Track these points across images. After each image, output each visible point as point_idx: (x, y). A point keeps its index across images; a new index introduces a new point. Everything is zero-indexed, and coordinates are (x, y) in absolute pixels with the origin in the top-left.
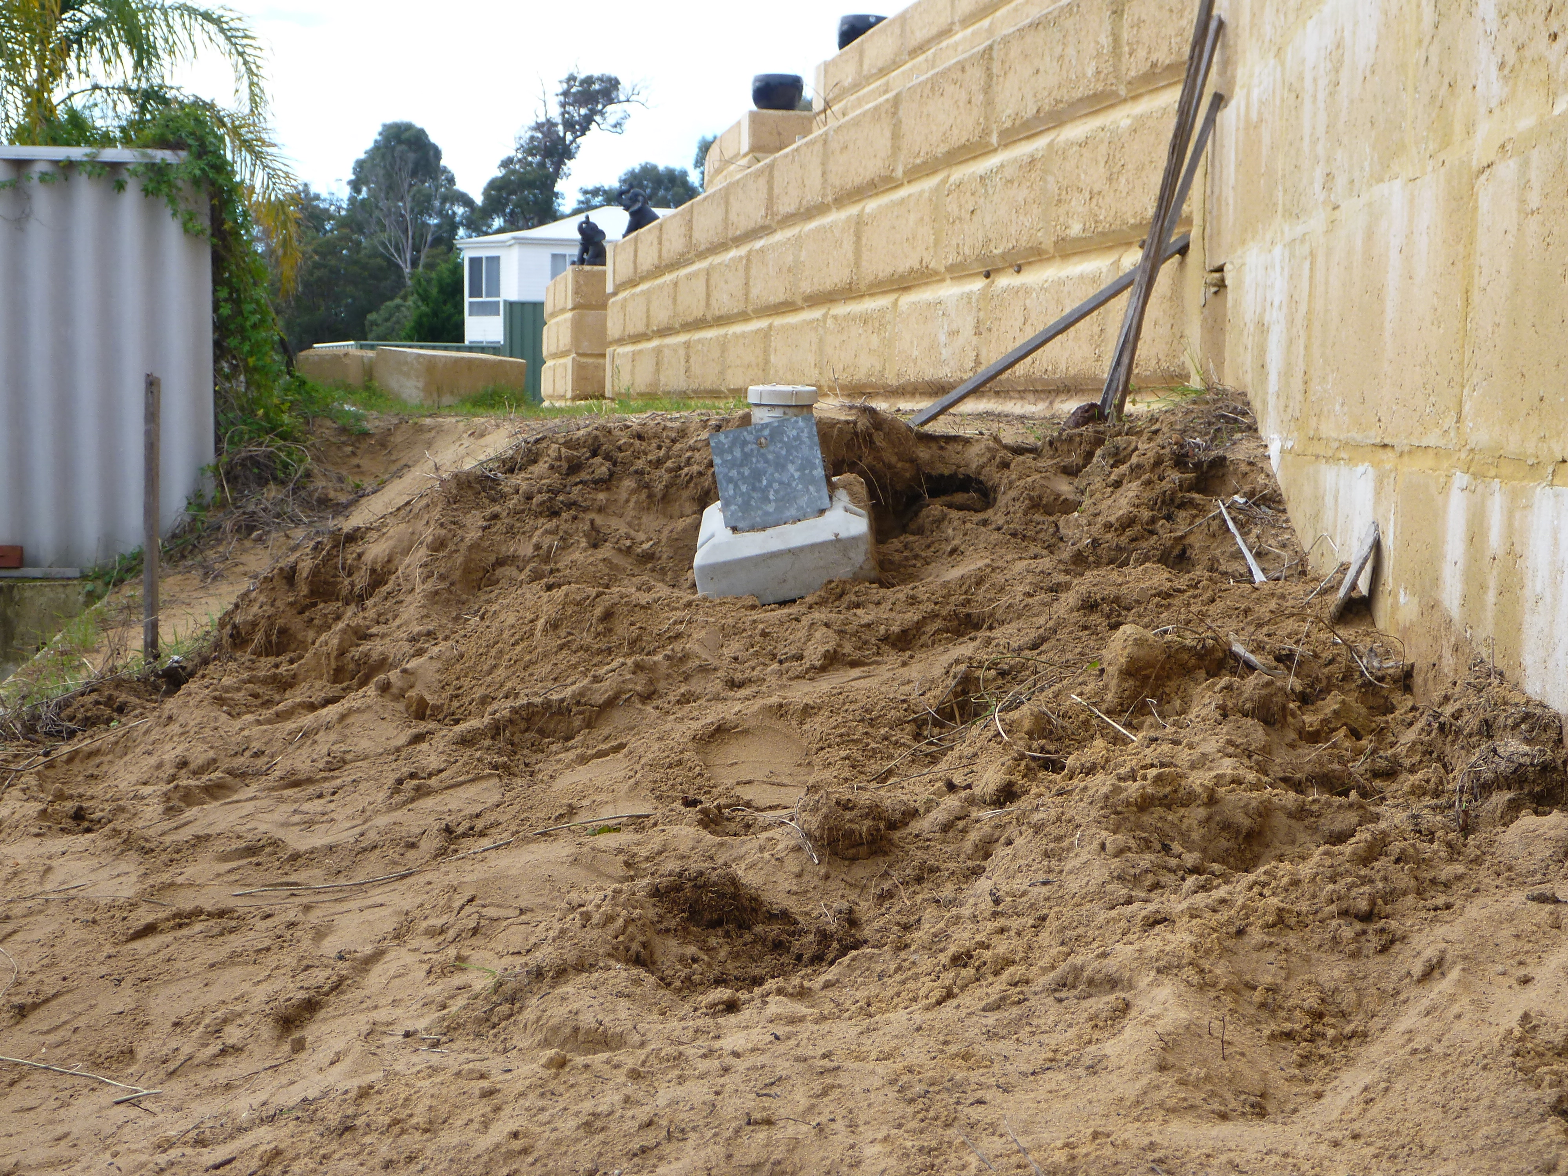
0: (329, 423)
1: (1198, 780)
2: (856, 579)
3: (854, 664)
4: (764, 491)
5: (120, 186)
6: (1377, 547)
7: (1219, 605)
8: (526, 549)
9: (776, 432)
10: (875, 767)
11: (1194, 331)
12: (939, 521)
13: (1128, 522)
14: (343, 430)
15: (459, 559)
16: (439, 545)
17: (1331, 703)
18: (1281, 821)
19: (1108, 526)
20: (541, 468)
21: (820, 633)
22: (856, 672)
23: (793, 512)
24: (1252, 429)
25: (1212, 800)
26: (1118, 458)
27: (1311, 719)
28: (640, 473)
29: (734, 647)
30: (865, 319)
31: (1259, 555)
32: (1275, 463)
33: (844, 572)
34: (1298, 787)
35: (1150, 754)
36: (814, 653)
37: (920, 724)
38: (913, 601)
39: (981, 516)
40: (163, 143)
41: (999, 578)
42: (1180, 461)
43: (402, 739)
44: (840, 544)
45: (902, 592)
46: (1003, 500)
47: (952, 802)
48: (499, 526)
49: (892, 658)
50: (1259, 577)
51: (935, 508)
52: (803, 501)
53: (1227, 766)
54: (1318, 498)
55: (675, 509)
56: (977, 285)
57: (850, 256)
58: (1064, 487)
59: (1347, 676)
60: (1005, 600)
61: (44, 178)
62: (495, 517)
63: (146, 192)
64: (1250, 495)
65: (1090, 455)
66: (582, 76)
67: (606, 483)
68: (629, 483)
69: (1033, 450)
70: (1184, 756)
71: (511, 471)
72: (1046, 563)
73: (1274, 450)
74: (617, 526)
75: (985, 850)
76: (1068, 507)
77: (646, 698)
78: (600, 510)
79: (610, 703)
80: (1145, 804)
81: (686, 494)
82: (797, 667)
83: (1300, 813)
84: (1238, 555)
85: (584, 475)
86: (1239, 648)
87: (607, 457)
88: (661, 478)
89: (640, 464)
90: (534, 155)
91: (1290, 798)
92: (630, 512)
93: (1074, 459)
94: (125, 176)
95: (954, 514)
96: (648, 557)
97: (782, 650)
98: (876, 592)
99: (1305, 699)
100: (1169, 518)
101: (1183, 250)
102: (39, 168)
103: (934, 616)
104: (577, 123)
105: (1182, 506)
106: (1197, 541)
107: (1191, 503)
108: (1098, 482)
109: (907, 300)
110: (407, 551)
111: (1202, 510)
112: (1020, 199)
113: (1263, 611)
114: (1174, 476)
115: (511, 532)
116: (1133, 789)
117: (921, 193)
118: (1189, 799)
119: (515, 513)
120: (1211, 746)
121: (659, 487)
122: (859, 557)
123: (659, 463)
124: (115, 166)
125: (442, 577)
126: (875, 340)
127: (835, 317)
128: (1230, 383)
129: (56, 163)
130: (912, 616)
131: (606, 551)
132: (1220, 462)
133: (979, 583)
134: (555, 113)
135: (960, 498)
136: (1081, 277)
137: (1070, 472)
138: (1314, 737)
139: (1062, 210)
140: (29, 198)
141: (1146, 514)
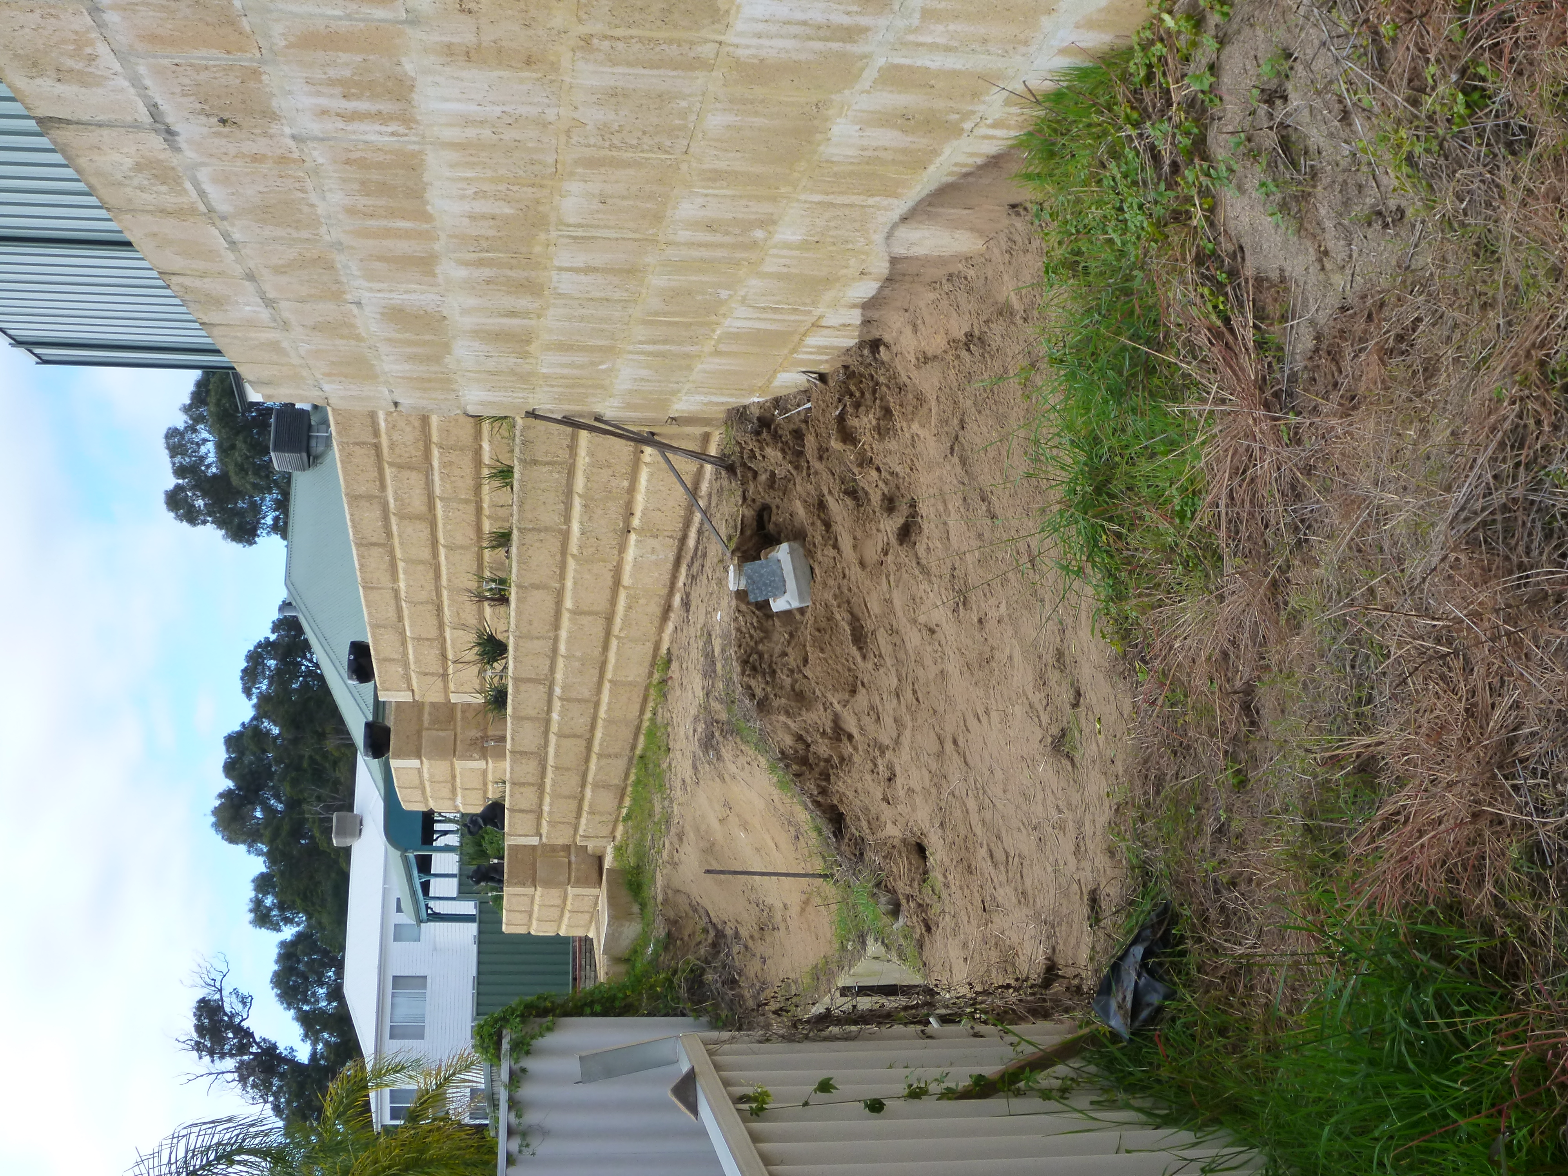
0: (662, 958)
1: (874, 422)
2: (804, 546)
3: (836, 539)
4: (771, 581)
5: (524, 1070)
6: (804, 372)
7: (821, 419)
8: (788, 681)
9: (749, 577)
10: (871, 516)
11: (688, 430)
12: (776, 525)
13: (783, 451)
14: (666, 948)
15: (793, 704)
16: (787, 713)
17: (853, 388)
18: (883, 404)
19: (784, 458)
20: (753, 683)
21: (826, 552)
22: (839, 538)
23: (779, 571)
24: (745, 407)
25: (878, 419)
26: (753, 456)
27: (858, 394)
28: (756, 643)
29: (831, 582)
30: (629, 608)
31: (799, 406)
32: (760, 400)
33: (801, 551)
34: (876, 399)
35: (868, 434)
36: (832, 552)
37: (858, 505)
38: (813, 524)
39: (774, 510)
40: (499, 1044)
41: (804, 495)
42: (758, 433)
43: (864, 691)
44: (792, 552)
45: (809, 530)
46: (768, 500)
47: (880, 484)
48: (779, 692)
49: (834, 528)
50: (808, 405)
51: (771, 527)
52: (775, 567)
53: (871, 416)
54: (781, 387)
55: (770, 628)
56: (633, 537)
57: (590, 618)
58: (763, 477)
59: (844, 383)
60: (813, 492)
61: (519, 1116)
62: (775, 695)
63: (528, 1053)
64: (775, 408)
65: (750, 468)
66: (195, 1036)
67: (761, 656)
68: (760, 647)
69: (744, 492)
70: (868, 426)
71: (754, 695)
72: (798, 480)
73: (756, 400)
74: (778, 649)
75: (892, 474)
76: (773, 474)
77: (849, 602)
78: (771, 656)
79: (851, 614)
80: (879, 434)
81: (765, 624)
82: (838, 557)
83: (881, 399)
84: (799, 412)
85: (757, 664)
86: (837, 413)
87: (750, 656)
88: (757, 635)
89: (752, 644)
90: (271, 1084)
91: (878, 401)
92: (772, 645)
93: (750, 475)
94: (516, 1067)
95: (773, 518)
96: (791, 635)
97: (832, 564)
98: (809, 538)
99: (852, 395)
100: (781, 437)
101: (653, 434)
102: (513, 1120)
103: (819, 516)
104: (240, 1042)
105: (776, 432)
106: (792, 426)
107: (776, 429)
108: (763, 464)
109: (626, 580)
110: (788, 727)
111: (778, 425)
112: (601, 512)
113: (823, 405)
114: (765, 434)
115: (782, 688)
116: (876, 436)
117: (575, 570)
118: (878, 424)
119: (773, 688)
120: (866, 420)
121: (762, 635)
122: (796, 545)
123: (751, 637)
124: (512, 1073)
125: (800, 709)
126: (642, 601)
127: (621, 630)
128: (723, 416)
129: (510, 1108)
130: (818, 523)
131: (789, 650)
132: (759, 419)
133: (806, 501)
134: (230, 1063)
135: (766, 517)
136: (648, 481)
137: (755, 474)
138: (863, 394)
139: (614, 491)
140: (530, 1126)
141: (780, 445)
